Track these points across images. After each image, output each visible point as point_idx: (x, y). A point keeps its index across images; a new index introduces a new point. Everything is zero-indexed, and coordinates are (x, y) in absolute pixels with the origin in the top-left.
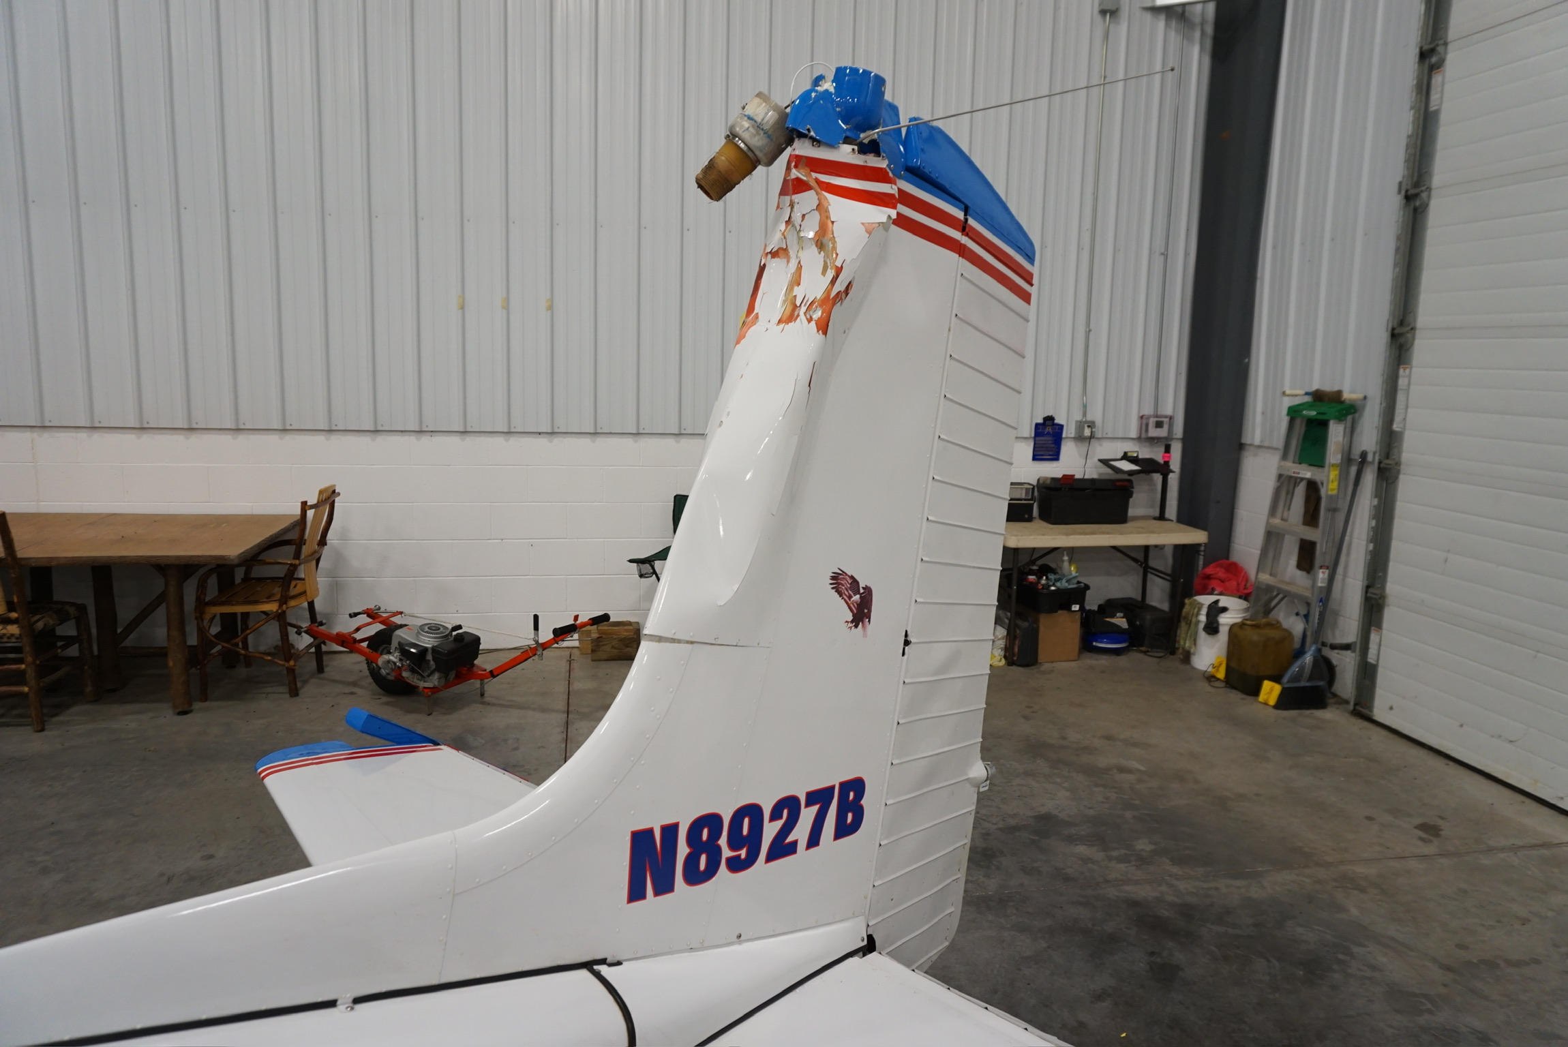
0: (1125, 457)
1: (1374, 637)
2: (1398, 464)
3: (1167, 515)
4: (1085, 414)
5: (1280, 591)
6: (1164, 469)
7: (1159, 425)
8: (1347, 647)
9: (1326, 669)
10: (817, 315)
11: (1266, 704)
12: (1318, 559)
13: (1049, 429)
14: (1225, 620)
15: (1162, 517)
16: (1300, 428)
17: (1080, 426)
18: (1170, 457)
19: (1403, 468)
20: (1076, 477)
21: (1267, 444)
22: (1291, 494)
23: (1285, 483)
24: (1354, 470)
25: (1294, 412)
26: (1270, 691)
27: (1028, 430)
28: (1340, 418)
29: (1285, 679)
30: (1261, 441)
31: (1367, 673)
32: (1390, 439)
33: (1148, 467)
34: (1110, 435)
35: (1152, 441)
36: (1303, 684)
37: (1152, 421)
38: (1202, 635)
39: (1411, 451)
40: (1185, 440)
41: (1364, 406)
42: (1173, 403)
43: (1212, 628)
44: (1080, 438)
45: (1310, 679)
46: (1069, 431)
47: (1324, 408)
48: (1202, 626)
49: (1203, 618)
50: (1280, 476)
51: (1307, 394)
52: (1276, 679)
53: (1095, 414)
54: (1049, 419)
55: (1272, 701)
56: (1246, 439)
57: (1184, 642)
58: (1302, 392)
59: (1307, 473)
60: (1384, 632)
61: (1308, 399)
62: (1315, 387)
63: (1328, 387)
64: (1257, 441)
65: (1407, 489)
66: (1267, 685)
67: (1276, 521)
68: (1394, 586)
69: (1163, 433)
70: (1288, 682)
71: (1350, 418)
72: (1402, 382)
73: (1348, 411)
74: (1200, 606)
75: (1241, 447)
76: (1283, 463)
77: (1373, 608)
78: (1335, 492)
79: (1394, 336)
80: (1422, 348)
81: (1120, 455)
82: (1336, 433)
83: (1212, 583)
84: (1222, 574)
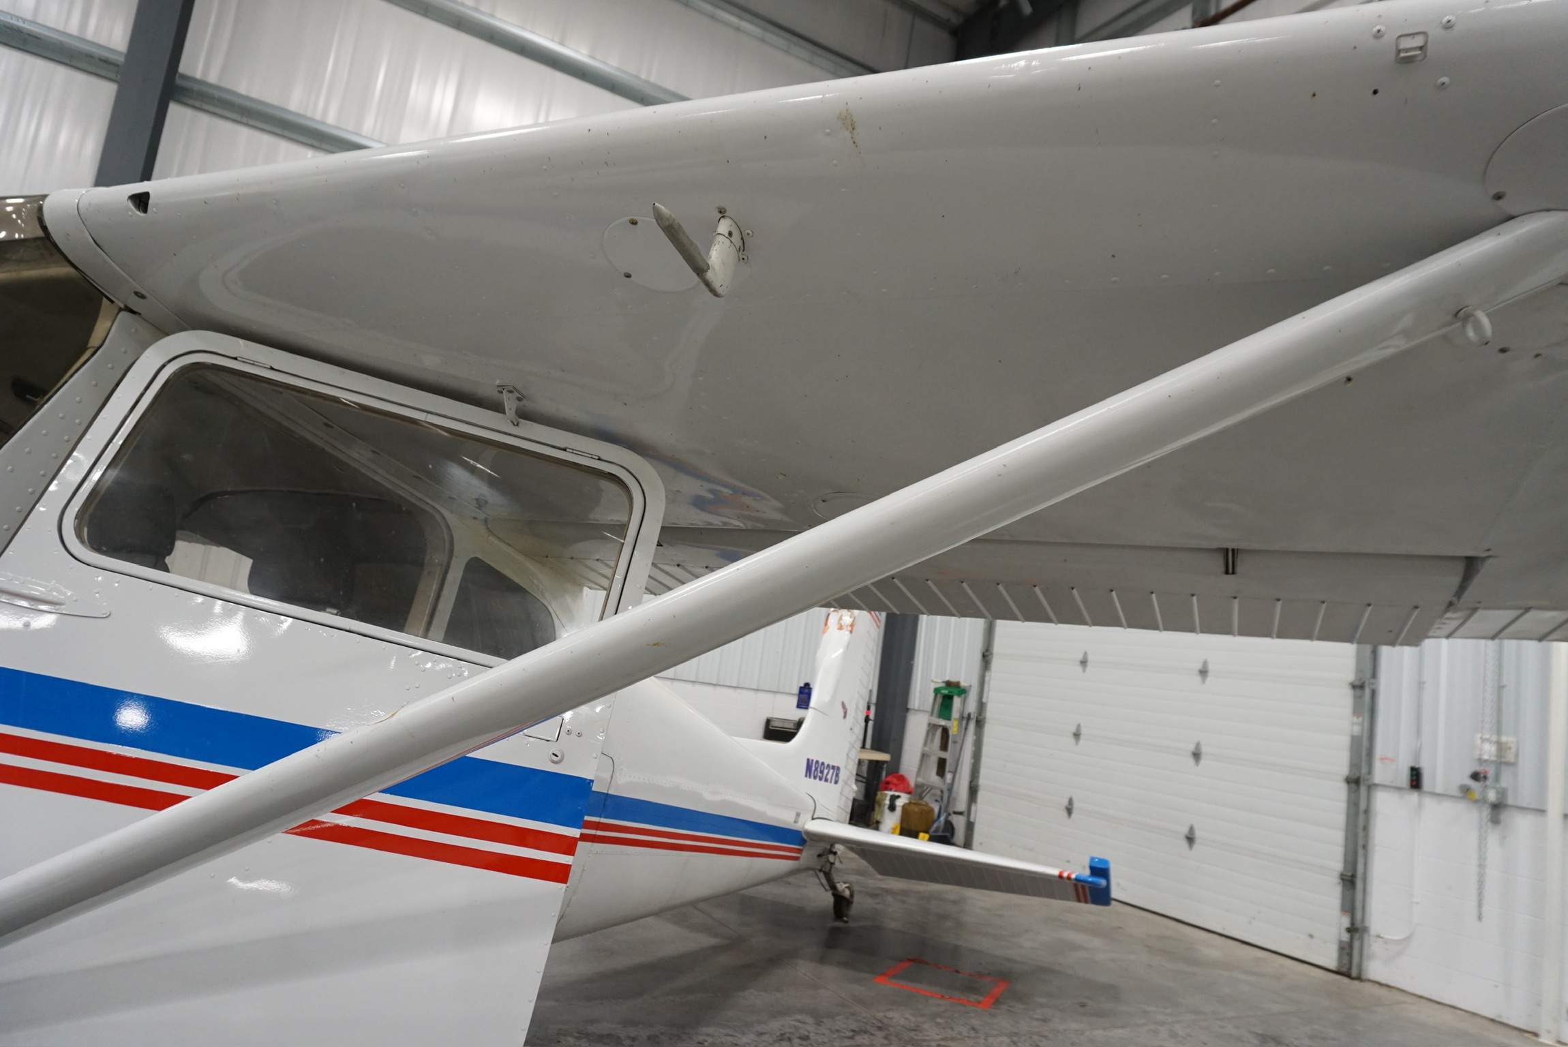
1: (973, 808)
2: (985, 718)
3: (866, 746)
5: (928, 786)
8: (961, 813)
9: (950, 827)
10: (850, 629)
12: (947, 769)
13: (806, 691)
14: (899, 803)
15: (863, 747)
16: (939, 700)
19: (987, 720)
21: (921, 708)
22: (934, 735)
23: (932, 727)
24: (964, 722)
25: (937, 691)
27: (795, 691)
28: (959, 695)
29: (931, 829)
30: (919, 707)
31: (970, 827)
32: (981, 706)
36: (939, 834)
38: (887, 811)
39: (990, 713)
40: (877, 704)
41: (969, 690)
43: (892, 808)
45: (943, 832)
47: (952, 690)
48: (887, 807)
49: (887, 802)
50: (929, 724)
51: (943, 682)
52: (926, 832)
54: (807, 685)
56: (910, 706)
57: (877, 816)
58: (940, 681)
59: (943, 723)
60: (978, 805)
61: (943, 685)
62: (947, 679)
63: (954, 679)
64: (916, 707)
65: (988, 729)
66: (922, 835)
67: (927, 749)
68: (982, 781)
70: (933, 830)
71: (963, 695)
72: (987, 679)
73: (963, 692)
74: (886, 796)
75: (908, 710)
76: (931, 718)
77: (973, 791)
78: (956, 733)
79: (984, 656)
80: (996, 663)
82: (957, 702)
83: (891, 786)
84: (895, 781)
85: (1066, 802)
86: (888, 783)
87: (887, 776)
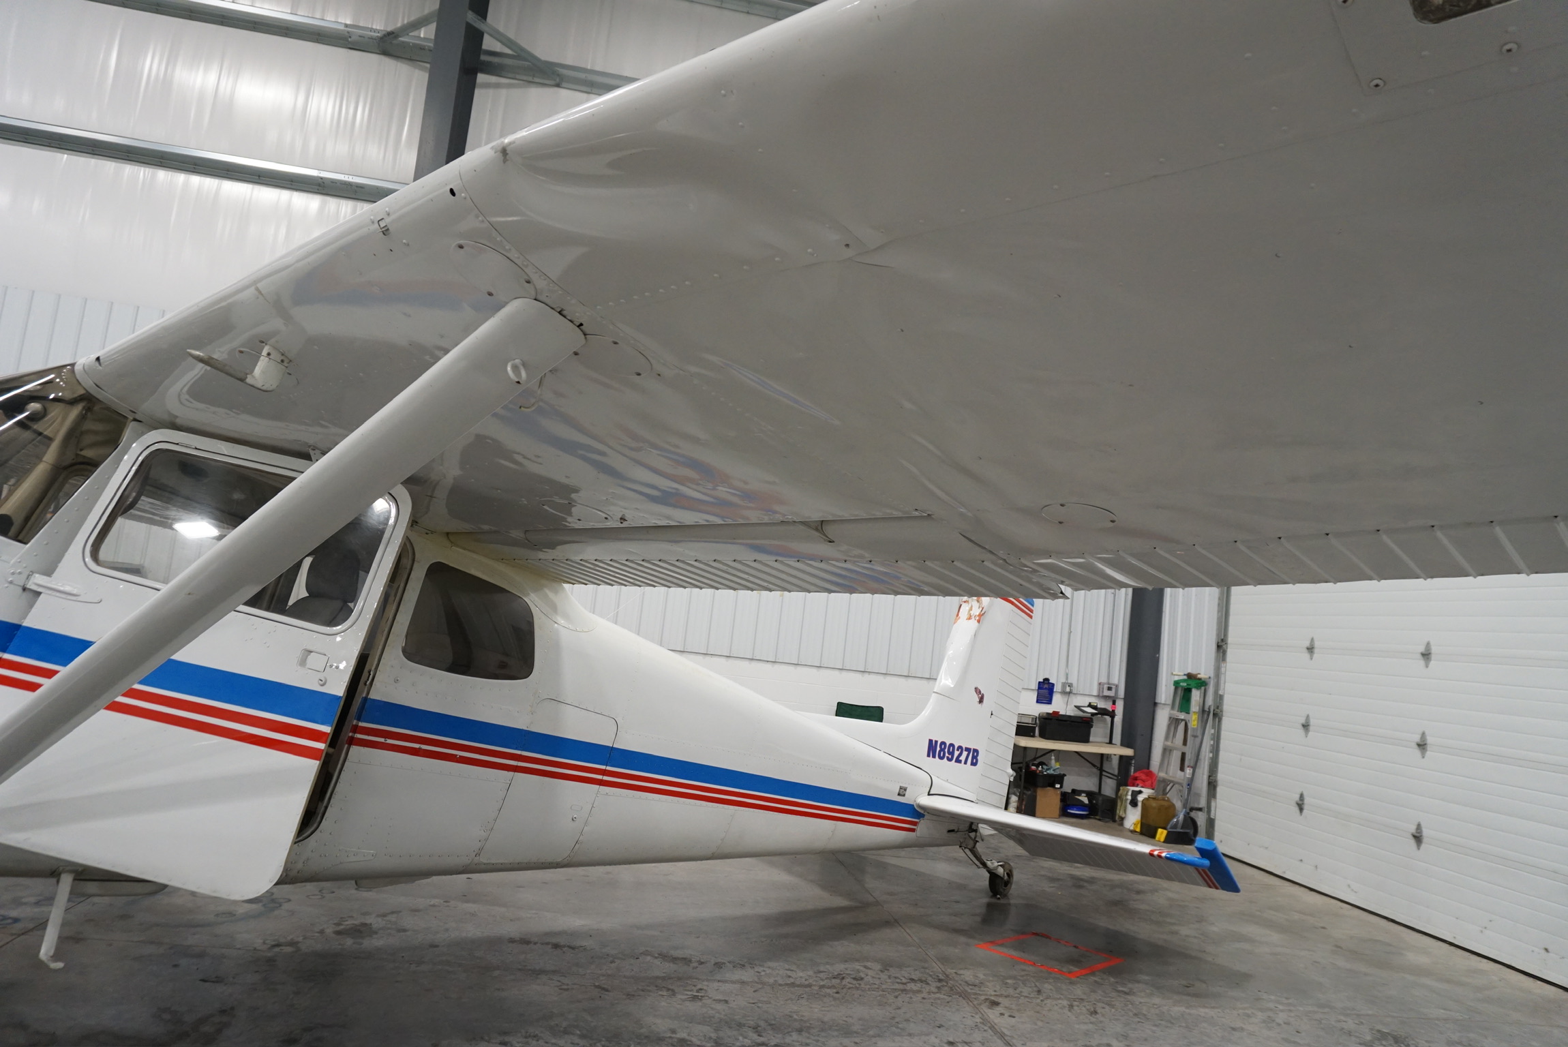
0: (1090, 705)
1: (1213, 804)
2: (1222, 711)
3: (1114, 742)
4: (1067, 679)
5: (1171, 781)
6: (1112, 715)
7: (1110, 689)
8: (1200, 809)
9: (1191, 823)
11: (1159, 841)
12: (1187, 763)
13: (1046, 686)
14: (1140, 798)
15: (1110, 742)
16: (1180, 692)
17: (1064, 685)
18: (1115, 708)
19: (1224, 714)
20: (1060, 713)
21: (1167, 702)
22: (1176, 728)
23: (1174, 722)
24: (1206, 716)
25: (1176, 684)
26: (1162, 834)
27: (1035, 686)
28: (1198, 687)
29: (1169, 827)
30: (1165, 701)
31: (1211, 823)
32: (1219, 698)
33: (1103, 712)
34: (1081, 693)
35: (1106, 698)
36: (1179, 830)
37: (1106, 686)
38: (1129, 807)
39: (1227, 706)
40: (1126, 699)
41: (1207, 682)
42: (1118, 677)
43: (1134, 803)
44: (1064, 693)
45: (1182, 827)
46: (1057, 688)
47: (1190, 682)
48: (1129, 801)
49: (1129, 797)
50: (1170, 718)
51: (1185, 675)
52: (1165, 828)
53: (1073, 679)
54: (1046, 680)
55: (1162, 839)
56: (1157, 700)
57: (1120, 812)
58: (1183, 674)
59: (1182, 716)
60: (1217, 800)
61: (1185, 677)
62: (1189, 671)
63: (1194, 672)
64: (1161, 702)
65: (1226, 722)
66: (1160, 830)
67: (1169, 743)
68: (1221, 776)
69: (1111, 693)
70: (1170, 828)
71: (1203, 688)
72: (1223, 670)
73: (1202, 684)
74: (1129, 789)
75: (1155, 704)
76: (1172, 712)
77: (1212, 785)
78: (1195, 727)
79: (1219, 647)
80: (1230, 654)
81: (1087, 704)
82: (1196, 695)
83: (1138, 782)
84: (1144, 777)
85: (1297, 797)
86: (1136, 779)
87: (1135, 772)
